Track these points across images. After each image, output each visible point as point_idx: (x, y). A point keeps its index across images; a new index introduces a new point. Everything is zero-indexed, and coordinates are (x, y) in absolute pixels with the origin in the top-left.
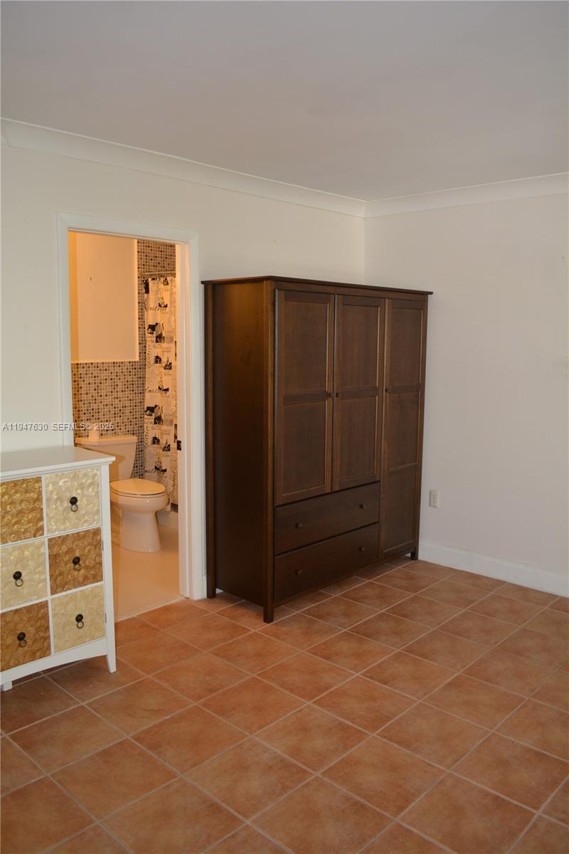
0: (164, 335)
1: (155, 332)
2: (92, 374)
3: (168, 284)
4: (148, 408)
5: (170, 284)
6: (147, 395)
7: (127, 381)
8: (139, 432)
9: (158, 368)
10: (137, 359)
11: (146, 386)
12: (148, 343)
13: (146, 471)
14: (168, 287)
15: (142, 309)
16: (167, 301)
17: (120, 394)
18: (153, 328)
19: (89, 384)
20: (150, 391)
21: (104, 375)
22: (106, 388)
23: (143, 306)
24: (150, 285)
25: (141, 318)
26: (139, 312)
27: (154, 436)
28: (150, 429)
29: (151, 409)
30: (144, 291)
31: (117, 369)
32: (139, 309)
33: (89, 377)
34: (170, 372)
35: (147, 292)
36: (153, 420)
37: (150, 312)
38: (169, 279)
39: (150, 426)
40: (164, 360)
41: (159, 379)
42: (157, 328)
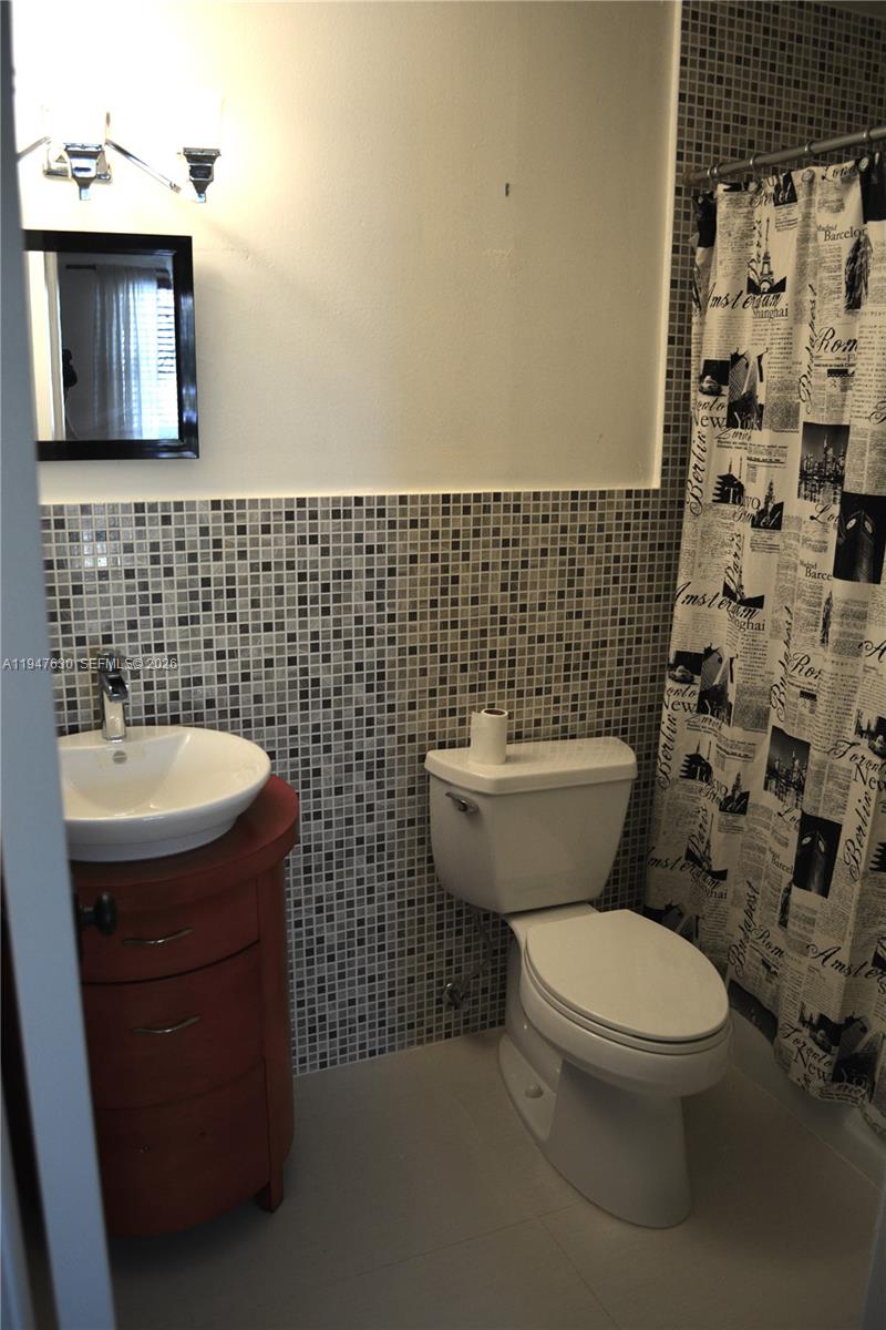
0: (761, 400)
1: (726, 390)
2: (496, 532)
3: (793, 198)
4: (682, 657)
5: (802, 199)
6: (681, 611)
7: (617, 559)
8: (642, 733)
9: (734, 524)
10: (656, 484)
11: (681, 582)
12: (696, 429)
13: (657, 862)
14: (796, 211)
15: (682, 307)
16: (783, 268)
17: (590, 603)
18: (720, 372)
19: (485, 566)
20: (693, 599)
21: (537, 536)
22: (542, 581)
23: (688, 293)
24: (722, 208)
25: (680, 338)
26: (672, 318)
27: (693, 752)
28: (681, 726)
29: (693, 663)
30: (695, 238)
31: (585, 517)
32: (672, 306)
33: (486, 545)
34: (776, 538)
35: (708, 239)
36: (695, 699)
37: (715, 315)
38: (799, 177)
39: (680, 715)
40: (755, 491)
41: (730, 559)
42: (736, 373)
